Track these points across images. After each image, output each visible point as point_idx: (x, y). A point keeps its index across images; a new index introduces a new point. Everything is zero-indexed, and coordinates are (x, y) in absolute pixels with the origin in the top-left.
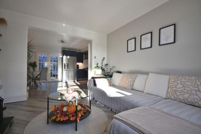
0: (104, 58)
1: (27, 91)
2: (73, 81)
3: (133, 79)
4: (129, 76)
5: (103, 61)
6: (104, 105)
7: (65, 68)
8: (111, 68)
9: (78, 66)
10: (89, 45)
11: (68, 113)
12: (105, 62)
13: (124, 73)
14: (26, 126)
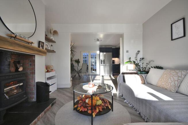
0: (139, 51)
1: (71, 81)
2: (109, 75)
3: (179, 78)
4: (173, 74)
5: (138, 55)
6: (131, 106)
7: (101, 63)
8: (148, 63)
9: (114, 61)
10: (121, 39)
11: (88, 105)
12: (140, 56)
13: (166, 69)
14: (61, 108)
